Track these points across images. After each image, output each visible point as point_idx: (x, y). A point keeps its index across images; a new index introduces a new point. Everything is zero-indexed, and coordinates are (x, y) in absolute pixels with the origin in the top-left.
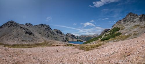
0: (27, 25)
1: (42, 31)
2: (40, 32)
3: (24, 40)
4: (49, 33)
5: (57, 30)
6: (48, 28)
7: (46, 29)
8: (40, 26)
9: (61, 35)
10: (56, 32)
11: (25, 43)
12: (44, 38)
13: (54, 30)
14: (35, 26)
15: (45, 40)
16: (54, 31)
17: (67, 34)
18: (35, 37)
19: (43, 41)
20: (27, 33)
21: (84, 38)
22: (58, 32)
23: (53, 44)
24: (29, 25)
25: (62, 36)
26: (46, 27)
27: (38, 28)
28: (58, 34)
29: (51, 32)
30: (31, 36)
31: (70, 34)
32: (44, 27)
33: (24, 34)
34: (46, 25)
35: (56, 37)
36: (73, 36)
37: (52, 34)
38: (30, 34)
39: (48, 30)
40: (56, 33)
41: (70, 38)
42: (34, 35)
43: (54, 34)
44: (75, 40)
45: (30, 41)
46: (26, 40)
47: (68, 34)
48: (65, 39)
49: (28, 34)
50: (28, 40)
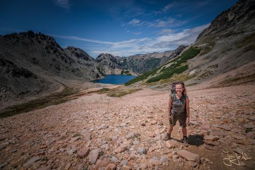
2: (34, 59)
3: (23, 93)
4: (59, 60)
5: (76, 49)
6: (53, 46)
7: (47, 48)
9: (86, 62)
10: (73, 55)
11: (31, 98)
12: (58, 79)
13: (69, 48)
16: (69, 53)
17: (100, 56)
18: (42, 82)
19: (62, 88)
20: (18, 73)
21: (140, 61)
22: (78, 55)
25: (89, 63)
26: (45, 43)
28: (80, 59)
29: (63, 58)
31: (106, 55)
32: (40, 42)
33: (9, 77)
34: (44, 37)
35: (78, 69)
36: (113, 60)
37: (66, 62)
38: (28, 75)
39: (55, 52)
40: (75, 58)
41: (106, 68)
42: (36, 77)
43: (71, 61)
44: (118, 71)
46: (27, 92)
47: (102, 57)
48: (96, 71)
49: (22, 77)
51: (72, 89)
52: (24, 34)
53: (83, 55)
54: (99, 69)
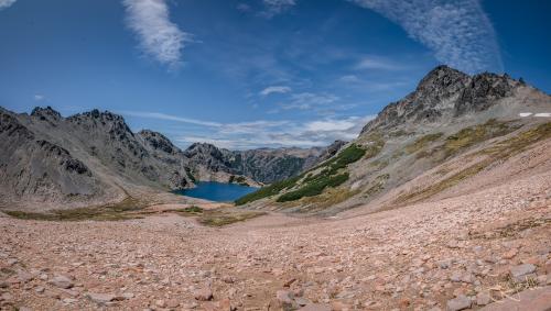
0: (43, 118)
1: (98, 144)
2: (93, 148)
4: (126, 150)
5: (153, 134)
6: (121, 129)
7: (112, 132)
8: (90, 122)
9: (167, 155)
10: (148, 143)
12: (119, 180)
13: (143, 132)
14: (69, 119)
16: (141, 140)
17: (192, 147)
18: (97, 182)
20: (72, 166)
22: (155, 145)
24: (50, 118)
25: (172, 158)
26: (110, 125)
27: (81, 128)
28: (158, 151)
29: (131, 147)
31: (204, 145)
32: (104, 124)
33: (62, 171)
34: (111, 116)
35: (152, 168)
36: (217, 154)
37: (135, 153)
38: (82, 170)
39: (122, 138)
40: (149, 148)
41: (202, 168)
43: (145, 153)
44: (223, 177)
47: (196, 148)
48: (183, 173)
49: (75, 172)
51: (137, 201)
52: (88, 114)
53: (163, 145)
54: (188, 170)
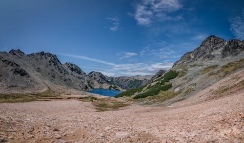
0: (15, 54)
1: (42, 67)
2: (39, 68)
3: (12, 86)
4: (57, 71)
5: (72, 65)
6: (55, 61)
7: (50, 62)
8: (39, 57)
9: (78, 75)
10: (69, 69)
11: (15, 92)
12: (47, 82)
13: (66, 64)
14: (29, 55)
15: (48, 87)
16: (66, 67)
17: (91, 73)
18: (31, 81)
19: (45, 89)
21: (125, 81)
22: (72, 70)
23: (63, 96)
24: (18, 54)
25: (81, 76)
26: (49, 58)
27: (34, 59)
28: (74, 73)
29: (59, 69)
30: (24, 78)
31: (96, 73)
32: (46, 58)
33: (11, 74)
34: (50, 55)
35: (69, 80)
36: (103, 77)
37: (61, 72)
39: (55, 65)
40: (69, 71)
41: (95, 82)
42: (29, 77)
43: (66, 73)
44: (106, 86)
45: (23, 88)
46: (16, 86)
47: (93, 73)
48: (86, 83)
49: (19, 75)
50: (20, 85)
53: (76, 70)
54: (88, 82)
